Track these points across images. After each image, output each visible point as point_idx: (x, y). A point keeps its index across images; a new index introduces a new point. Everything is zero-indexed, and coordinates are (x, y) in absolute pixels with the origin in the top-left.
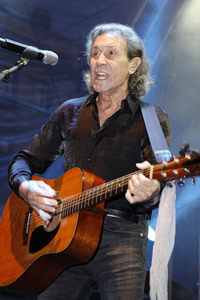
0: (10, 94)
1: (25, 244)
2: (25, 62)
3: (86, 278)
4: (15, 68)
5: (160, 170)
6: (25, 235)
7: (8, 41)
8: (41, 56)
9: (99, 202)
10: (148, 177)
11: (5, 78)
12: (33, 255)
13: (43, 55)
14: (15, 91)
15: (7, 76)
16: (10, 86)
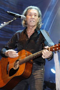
0: (10, 28)
1: (7, 74)
2: (16, 19)
3: (26, 83)
4: (12, 20)
5: (52, 48)
6: (7, 71)
7: (10, 12)
8: (20, 17)
9: (31, 60)
10: (49, 50)
11: (9, 23)
12: (10, 77)
13: (21, 17)
14: (12, 27)
15: (10, 23)
16: (10, 26)
